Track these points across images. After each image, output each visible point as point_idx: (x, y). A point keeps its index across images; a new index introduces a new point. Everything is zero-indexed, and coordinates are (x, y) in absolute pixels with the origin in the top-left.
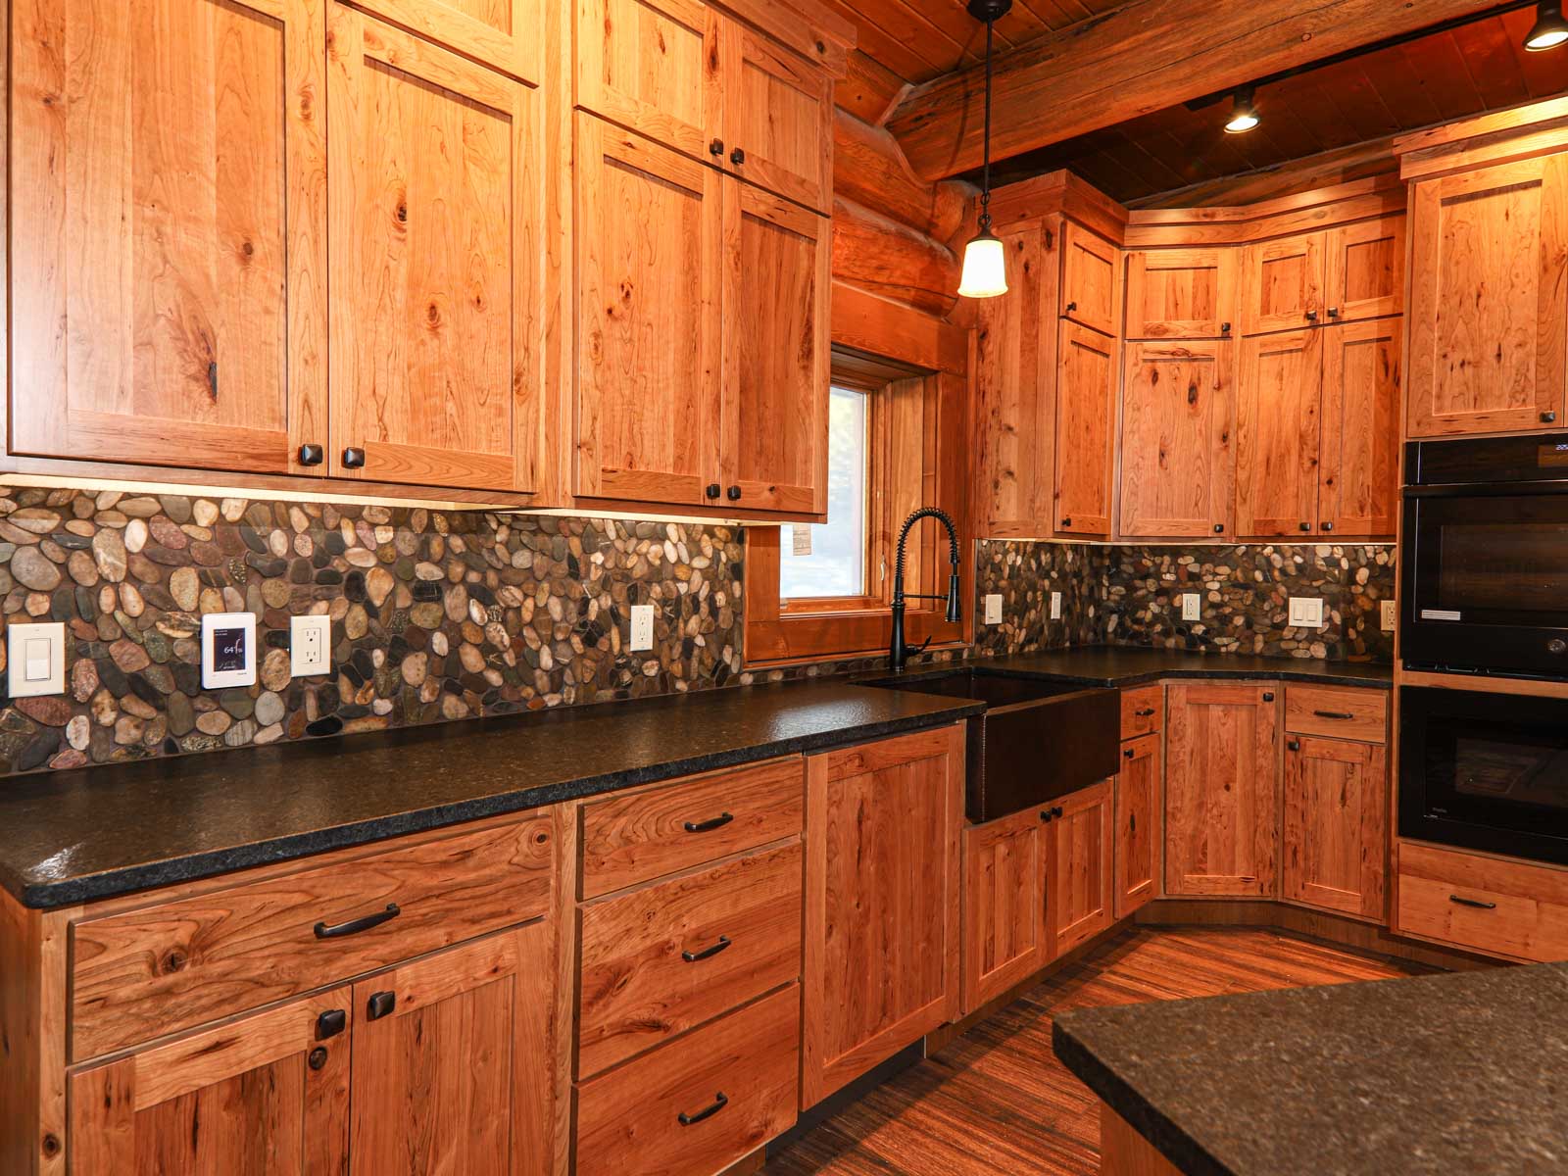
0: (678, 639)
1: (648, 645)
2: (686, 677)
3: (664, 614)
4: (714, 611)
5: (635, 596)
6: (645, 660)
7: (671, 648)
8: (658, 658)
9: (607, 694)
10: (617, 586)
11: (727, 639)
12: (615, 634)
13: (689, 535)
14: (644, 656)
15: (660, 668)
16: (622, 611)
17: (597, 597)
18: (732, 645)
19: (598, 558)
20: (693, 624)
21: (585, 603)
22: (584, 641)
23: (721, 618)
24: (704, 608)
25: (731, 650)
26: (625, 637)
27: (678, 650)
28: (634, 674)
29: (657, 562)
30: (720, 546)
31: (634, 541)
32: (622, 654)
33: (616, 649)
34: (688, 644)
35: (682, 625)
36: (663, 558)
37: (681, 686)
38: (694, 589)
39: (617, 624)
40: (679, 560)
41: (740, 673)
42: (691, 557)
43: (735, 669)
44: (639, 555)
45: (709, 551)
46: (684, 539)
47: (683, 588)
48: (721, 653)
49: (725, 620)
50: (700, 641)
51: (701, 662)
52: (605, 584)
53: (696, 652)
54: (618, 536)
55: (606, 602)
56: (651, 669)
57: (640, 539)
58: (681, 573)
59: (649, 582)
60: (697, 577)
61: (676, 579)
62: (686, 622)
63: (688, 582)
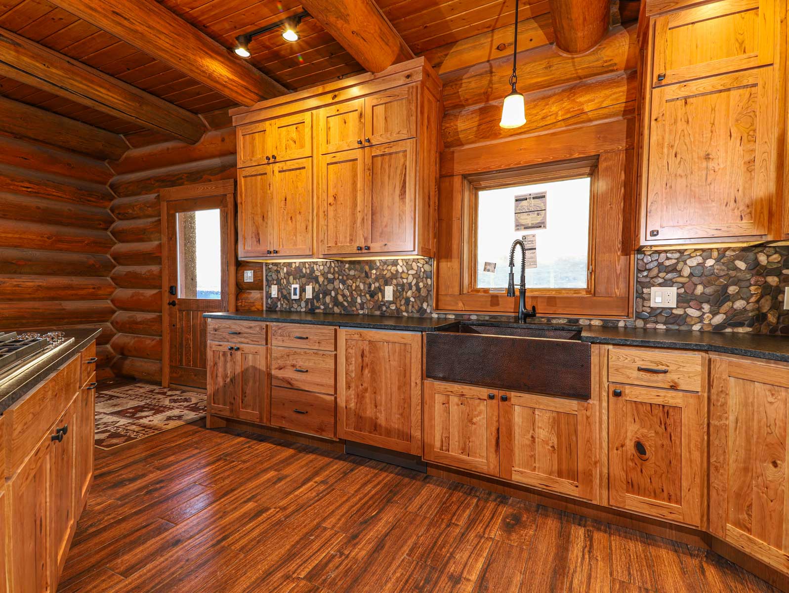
0: (403, 298)
1: (391, 299)
2: (407, 311)
3: (397, 289)
4: (418, 289)
5: (387, 283)
6: (390, 304)
7: (401, 301)
8: (396, 304)
9: (378, 313)
10: (381, 280)
11: (425, 299)
12: (380, 295)
13: (407, 263)
14: (390, 303)
15: (396, 307)
16: (382, 288)
17: (374, 283)
18: (427, 302)
19: (374, 271)
20: (409, 293)
21: (370, 285)
22: (370, 296)
23: (422, 292)
24: (414, 288)
25: (426, 304)
26: (383, 296)
27: (403, 302)
28: (387, 308)
29: (395, 272)
30: (421, 266)
31: (386, 266)
32: (382, 301)
33: (380, 299)
34: (407, 300)
35: (405, 293)
36: (397, 271)
37: (405, 314)
38: (409, 281)
39: (381, 292)
40: (403, 272)
41: (431, 313)
42: (408, 271)
43: (428, 311)
44: (388, 270)
45: (415, 268)
46: (405, 264)
47: (405, 281)
48: (422, 304)
49: (423, 293)
50: (412, 299)
51: (413, 307)
52: (377, 279)
53: (411, 303)
54: (380, 265)
55: (377, 285)
56: (393, 307)
57: (388, 265)
58: (404, 276)
59: (392, 279)
60: (410, 278)
61: (402, 278)
62: (406, 293)
63: (407, 279)
